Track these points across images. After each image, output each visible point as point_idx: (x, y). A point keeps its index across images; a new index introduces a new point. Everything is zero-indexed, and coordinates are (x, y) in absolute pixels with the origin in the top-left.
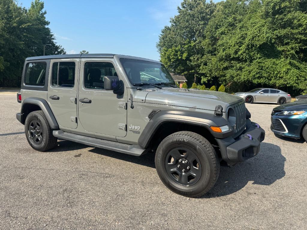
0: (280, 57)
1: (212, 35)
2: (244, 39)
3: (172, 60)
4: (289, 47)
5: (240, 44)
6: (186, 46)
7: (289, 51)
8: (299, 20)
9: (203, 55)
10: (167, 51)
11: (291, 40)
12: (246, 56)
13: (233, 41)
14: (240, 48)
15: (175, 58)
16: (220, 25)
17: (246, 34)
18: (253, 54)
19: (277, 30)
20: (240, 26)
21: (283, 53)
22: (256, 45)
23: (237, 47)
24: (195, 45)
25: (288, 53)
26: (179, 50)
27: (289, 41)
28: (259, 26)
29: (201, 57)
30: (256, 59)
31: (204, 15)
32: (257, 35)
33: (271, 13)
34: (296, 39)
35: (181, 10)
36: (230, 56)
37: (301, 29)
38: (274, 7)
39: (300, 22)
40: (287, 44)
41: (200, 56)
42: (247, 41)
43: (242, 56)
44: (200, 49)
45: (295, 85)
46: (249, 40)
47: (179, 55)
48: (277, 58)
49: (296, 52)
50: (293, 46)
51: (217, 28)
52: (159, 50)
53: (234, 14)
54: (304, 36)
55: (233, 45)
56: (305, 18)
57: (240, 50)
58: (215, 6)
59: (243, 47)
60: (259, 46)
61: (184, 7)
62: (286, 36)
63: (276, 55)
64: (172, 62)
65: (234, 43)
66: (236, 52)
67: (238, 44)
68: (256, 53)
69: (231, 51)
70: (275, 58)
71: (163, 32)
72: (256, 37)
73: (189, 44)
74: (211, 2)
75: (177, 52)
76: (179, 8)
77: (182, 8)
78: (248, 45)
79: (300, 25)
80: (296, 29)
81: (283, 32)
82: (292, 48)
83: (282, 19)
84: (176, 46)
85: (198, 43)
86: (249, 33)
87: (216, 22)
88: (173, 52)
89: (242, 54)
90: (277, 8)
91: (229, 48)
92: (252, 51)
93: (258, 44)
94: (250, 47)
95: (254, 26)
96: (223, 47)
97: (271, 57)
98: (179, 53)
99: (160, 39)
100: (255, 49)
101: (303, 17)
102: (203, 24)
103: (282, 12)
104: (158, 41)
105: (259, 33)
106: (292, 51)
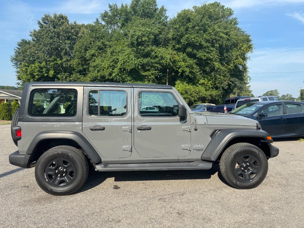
0: (144, 80)
1: (82, 56)
2: (116, 63)
3: (36, 77)
4: (150, 73)
5: (113, 67)
6: (52, 63)
7: (150, 76)
8: (155, 53)
9: (71, 74)
10: (29, 66)
11: (151, 68)
12: (119, 78)
13: (106, 64)
14: (114, 71)
15: (40, 75)
16: (89, 47)
17: (118, 59)
18: (125, 77)
19: (140, 58)
20: (111, 51)
21: (146, 77)
22: (127, 70)
23: (111, 70)
24: (62, 64)
25: (150, 77)
26: (44, 67)
27: (150, 68)
28: (127, 54)
29: (70, 76)
30: (127, 81)
31: (70, 34)
32: (127, 60)
33: (135, 44)
34: (154, 67)
35: (42, 25)
36: (105, 78)
37: (157, 59)
38: (137, 40)
39: (156, 54)
40: (149, 70)
41: (68, 74)
42: (119, 65)
43: (115, 78)
44: (67, 68)
45: (157, 102)
46: (121, 64)
47: (44, 72)
48: (142, 81)
49: (155, 77)
50: (154, 72)
51: (86, 50)
52: (14, 64)
53: (102, 39)
54: (160, 65)
55: (107, 68)
56: (159, 51)
57: (113, 72)
58: (80, 28)
59: (116, 70)
60: (129, 70)
61: (45, 23)
62: (148, 64)
63: (141, 79)
64: (36, 78)
65: (107, 66)
66: (110, 74)
67: (111, 66)
68: (127, 76)
69: (106, 73)
70: (141, 81)
71: (19, 45)
72: (126, 62)
73: (55, 62)
74: (75, 23)
75: (41, 68)
76: (39, 23)
77: (43, 24)
78: (120, 69)
79: (156, 57)
80: (154, 59)
81: (146, 60)
82: (152, 74)
83: (144, 50)
84: (40, 63)
85: (64, 62)
86: (120, 59)
87: (85, 43)
88: (37, 68)
89: (115, 76)
90: (140, 40)
91: (103, 70)
92: (124, 74)
93: (129, 69)
94: (122, 70)
95: (123, 53)
96: (98, 69)
97: (138, 80)
98: (44, 70)
99: (16, 53)
100: (126, 73)
101: (158, 51)
102: (69, 44)
103: (143, 45)
104: (13, 54)
105: (128, 60)
106: (152, 76)
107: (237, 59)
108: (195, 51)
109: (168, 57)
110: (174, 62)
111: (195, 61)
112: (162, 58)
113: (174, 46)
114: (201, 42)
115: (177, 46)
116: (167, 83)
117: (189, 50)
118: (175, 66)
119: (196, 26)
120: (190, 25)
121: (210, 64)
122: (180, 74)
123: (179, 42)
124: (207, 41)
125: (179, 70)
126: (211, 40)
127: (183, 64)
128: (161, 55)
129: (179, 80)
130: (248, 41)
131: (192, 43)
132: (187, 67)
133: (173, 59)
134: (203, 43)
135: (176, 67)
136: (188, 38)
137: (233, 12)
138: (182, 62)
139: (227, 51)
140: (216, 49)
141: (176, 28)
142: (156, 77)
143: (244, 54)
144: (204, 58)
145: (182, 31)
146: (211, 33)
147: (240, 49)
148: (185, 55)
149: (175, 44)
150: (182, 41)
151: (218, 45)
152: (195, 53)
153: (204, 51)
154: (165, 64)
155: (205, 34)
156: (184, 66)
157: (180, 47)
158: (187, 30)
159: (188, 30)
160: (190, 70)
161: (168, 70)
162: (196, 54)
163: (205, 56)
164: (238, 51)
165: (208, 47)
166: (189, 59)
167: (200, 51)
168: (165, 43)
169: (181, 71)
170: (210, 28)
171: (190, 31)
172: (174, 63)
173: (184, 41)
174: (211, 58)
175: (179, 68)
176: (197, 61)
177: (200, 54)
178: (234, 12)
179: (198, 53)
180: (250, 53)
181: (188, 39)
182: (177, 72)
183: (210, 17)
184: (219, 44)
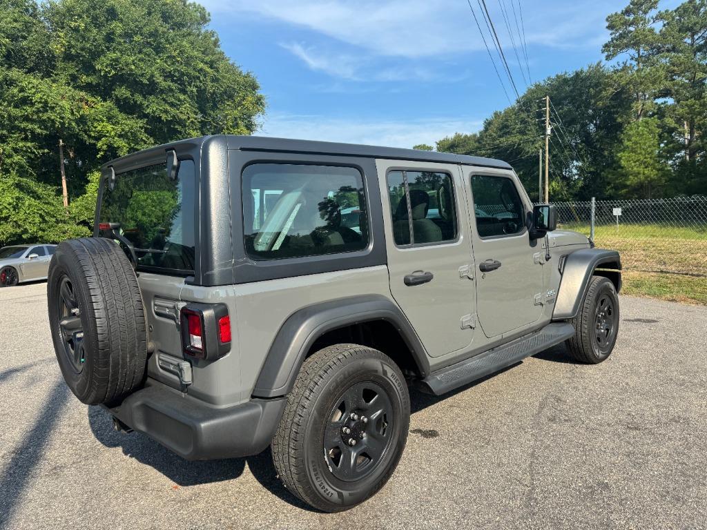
4: (8, 147)
7: (10, 156)
8: (22, 90)
34: (21, 131)
54: (40, 127)
56: (33, 87)
82: (16, 150)
106: (17, 158)
107: (236, 125)
108: (139, 98)
109: (65, 104)
110: (82, 120)
111: (141, 123)
112: (46, 106)
113: (74, 78)
114: (152, 76)
115: (85, 79)
116: (63, 178)
117: (122, 92)
118: (85, 131)
119: (136, 34)
120: (117, 27)
121: (180, 133)
122: (102, 153)
123: (89, 68)
124: (168, 76)
125: (99, 144)
126: (176, 74)
127: (109, 127)
128: (41, 98)
129: (98, 170)
130: (254, 87)
131: (130, 75)
132: (120, 136)
133: (79, 112)
134: (159, 79)
135: (90, 136)
136: (116, 60)
137: (209, 15)
138: (104, 124)
139: (215, 107)
140: (192, 98)
141: (76, 30)
142: (31, 161)
143: (250, 117)
144: (164, 117)
145: (95, 40)
146: (174, 57)
147: (240, 104)
148: (109, 103)
149: (77, 71)
150: (98, 67)
151: (195, 90)
152: (139, 102)
153: (164, 100)
154: (57, 124)
155: (159, 57)
156: (113, 133)
157: (94, 83)
158: (109, 38)
159: (111, 40)
160: (129, 144)
161: (61, 141)
162: (141, 104)
163: (166, 112)
164: (236, 108)
165: (171, 90)
166: (124, 116)
167: (152, 98)
168: (44, 65)
169: (105, 147)
170: (170, 44)
171: (120, 44)
172: (82, 122)
173: (106, 67)
174: (180, 119)
175: (98, 139)
176: (147, 123)
177: (153, 106)
178: (211, 18)
179: (146, 103)
180: (261, 115)
181: (116, 65)
182: (94, 149)
183: (166, 18)
184: (196, 87)
